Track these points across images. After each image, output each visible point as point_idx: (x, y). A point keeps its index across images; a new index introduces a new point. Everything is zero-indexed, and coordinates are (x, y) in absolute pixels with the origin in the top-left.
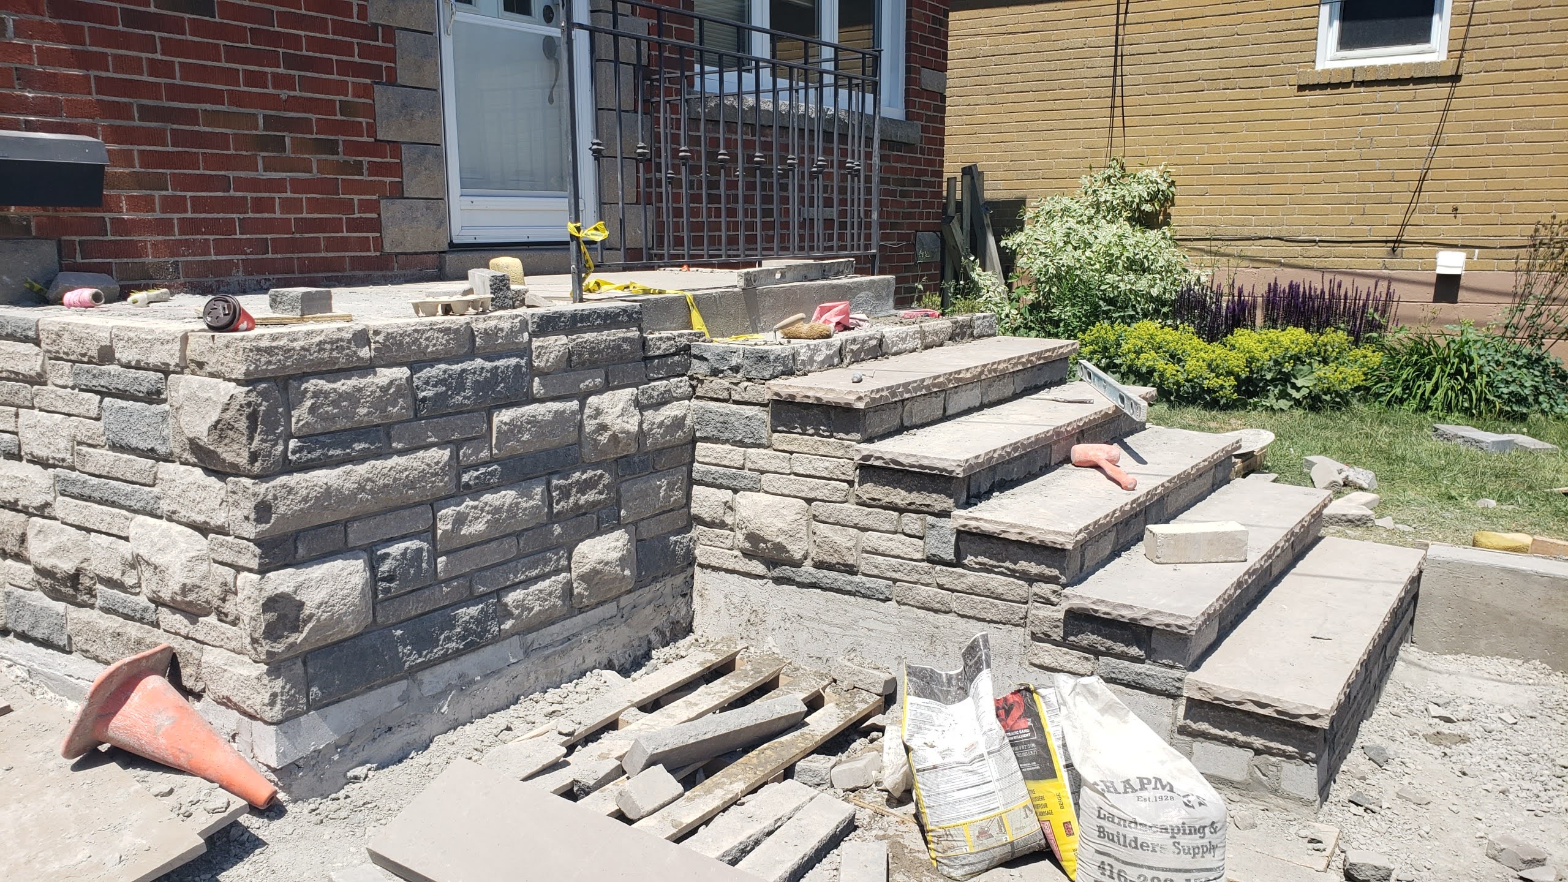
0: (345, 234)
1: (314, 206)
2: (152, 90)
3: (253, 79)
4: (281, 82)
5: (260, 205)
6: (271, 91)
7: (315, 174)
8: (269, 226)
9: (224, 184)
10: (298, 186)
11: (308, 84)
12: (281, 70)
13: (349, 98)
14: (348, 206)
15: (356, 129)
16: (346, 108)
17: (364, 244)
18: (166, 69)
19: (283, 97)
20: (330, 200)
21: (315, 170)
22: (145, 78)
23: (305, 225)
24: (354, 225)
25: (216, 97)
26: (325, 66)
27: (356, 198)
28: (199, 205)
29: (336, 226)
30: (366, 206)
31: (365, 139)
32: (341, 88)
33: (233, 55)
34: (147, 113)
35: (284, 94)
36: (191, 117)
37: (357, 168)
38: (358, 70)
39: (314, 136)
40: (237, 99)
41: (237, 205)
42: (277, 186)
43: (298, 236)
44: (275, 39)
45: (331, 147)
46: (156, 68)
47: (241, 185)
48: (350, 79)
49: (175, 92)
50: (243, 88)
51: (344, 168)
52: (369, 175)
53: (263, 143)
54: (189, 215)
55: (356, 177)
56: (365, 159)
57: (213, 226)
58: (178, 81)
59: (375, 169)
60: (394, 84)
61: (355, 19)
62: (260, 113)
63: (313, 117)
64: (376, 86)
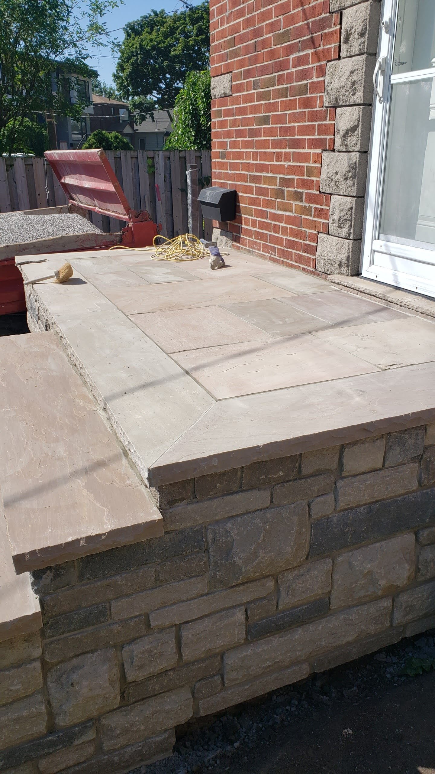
0: (301, 253)
1: (292, 232)
2: (253, 167)
3: (278, 156)
4: (286, 157)
5: (275, 228)
6: (283, 163)
7: (294, 213)
8: (278, 241)
9: (267, 215)
10: (287, 219)
11: (295, 156)
12: (287, 150)
13: (311, 165)
14: (305, 235)
15: (312, 185)
16: (310, 172)
17: (307, 261)
19: (286, 166)
20: (297, 230)
21: (294, 211)
22: (251, 162)
23: (287, 243)
24: (305, 248)
26: (304, 144)
27: (308, 231)
28: (259, 225)
29: (300, 247)
30: (311, 237)
31: (315, 192)
32: (309, 157)
33: (273, 144)
34: (250, 178)
35: (287, 164)
36: (261, 180)
37: (310, 211)
38: (315, 144)
39: (296, 189)
40: (272, 169)
41: (270, 227)
42: (282, 218)
43: (286, 249)
44: (287, 131)
45: (301, 197)
46: (253, 156)
47: (270, 216)
48: (312, 151)
49: (257, 168)
50: (274, 163)
51: (305, 211)
52: (315, 216)
53: (278, 194)
54: (257, 229)
55: (309, 217)
56: (313, 206)
57: (262, 237)
58: (258, 162)
59: (317, 213)
60: (333, 150)
61: (318, 109)
62: (278, 176)
63: (295, 177)
64: (325, 155)
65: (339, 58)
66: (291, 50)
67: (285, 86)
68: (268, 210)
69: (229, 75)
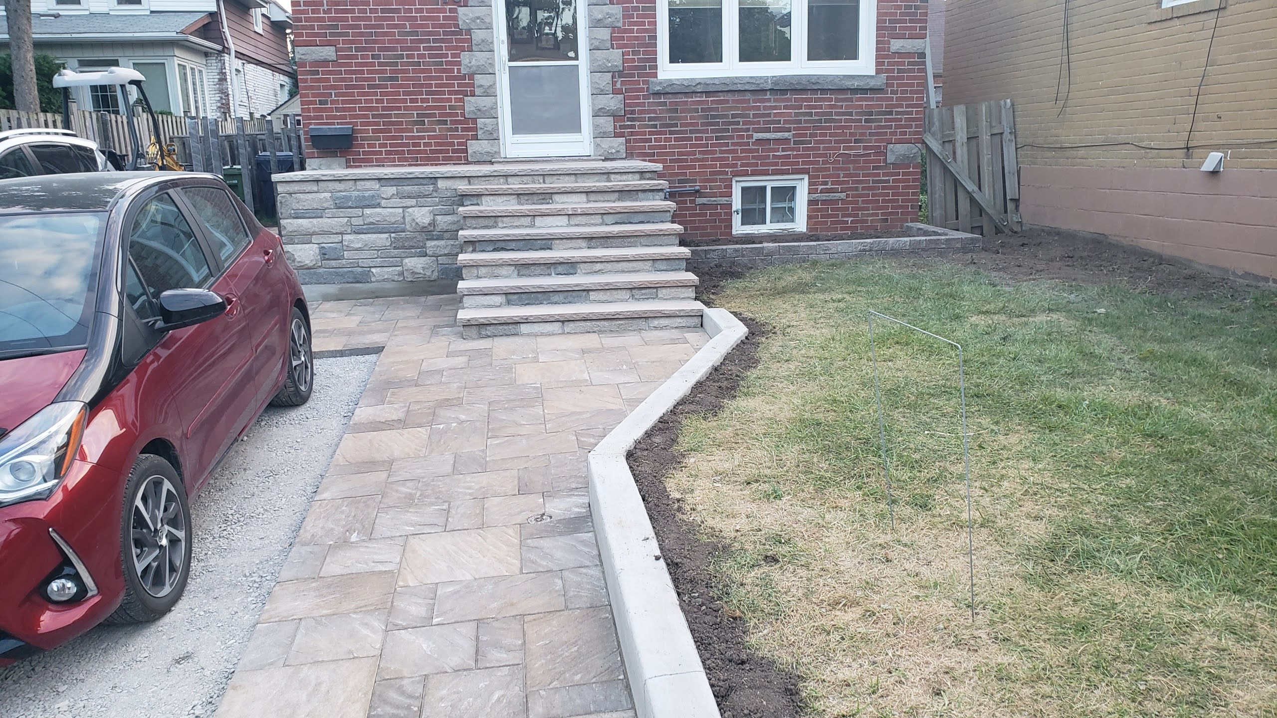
0: (451, 155)
1: (437, 144)
2: (377, 109)
3: (412, 101)
4: (423, 101)
5: (414, 145)
6: (420, 104)
7: (438, 133)
8: (419, 152)
9: (402, 138)
10: (430, 137)
11: (434, 100)
12: (424, 97)
13: (453, 104)
14: (453, 144)
15: (457, 115)
16: (451, 107)
17: (459, 158)
18: (382, 101)
20: (444, 142)
21: (438, 131)
22: (374, 105)
23: (432, 152)
24: (454, 151)
25: (399, 108)
26: (443, 93)
27: (456, 141)
28: (391, 145)
29: (447, 151)
30: (459, 144)
31: (460, 118)
32: (450, 100)
33: (405, 93)
34: (374, 116)
35: (425, 105)
36: (390, 116)
37: (457, 130)
38: (457, 93)
39: (437, 119)
40: (406, 108)
41: (407, 145)
42: (423, 138)
43: (430, 156)
44: (422, 86)
45: (445, 122)
46: (377, 101)
47: (407, 138)
48: (453, 97)
49: (384, 109)
50: (409, 104)
51: (451, 130)
52: (462, 132)
53: (416, 123)
54: (389, 149)
55: (456, 133)
56: (460, 126)
57: (397, 153)
58: (385, 105)
59: (463, 130)
60: (474, 96)
61: (456, 74)
62: (415, 112)
63: (437, 112)
64: (465, 98)
65: (472, 51)
66: (422, 41)
67: (416, 60)
68: (404, 134)
69: (333, 48)
